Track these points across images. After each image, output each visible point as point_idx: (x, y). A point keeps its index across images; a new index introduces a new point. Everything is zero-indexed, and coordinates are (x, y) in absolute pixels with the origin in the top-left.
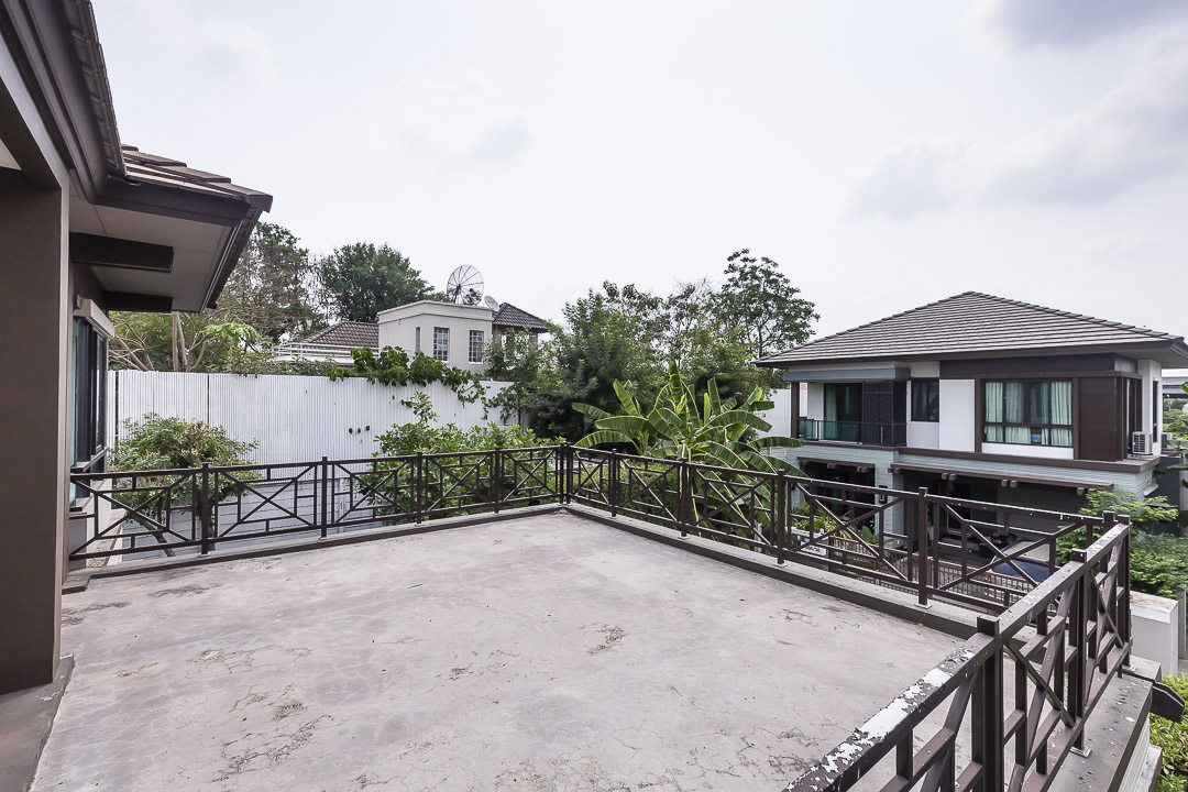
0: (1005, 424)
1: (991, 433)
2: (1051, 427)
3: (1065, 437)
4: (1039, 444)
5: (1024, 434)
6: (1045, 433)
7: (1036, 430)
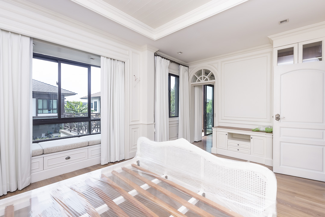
0: (43, 109)
1: (39, 111)
2: (53, 109)
3: (56, 111)
4: (50, 113)
5: (47, 111)
6: (51, 111)
7: (49, 110)
